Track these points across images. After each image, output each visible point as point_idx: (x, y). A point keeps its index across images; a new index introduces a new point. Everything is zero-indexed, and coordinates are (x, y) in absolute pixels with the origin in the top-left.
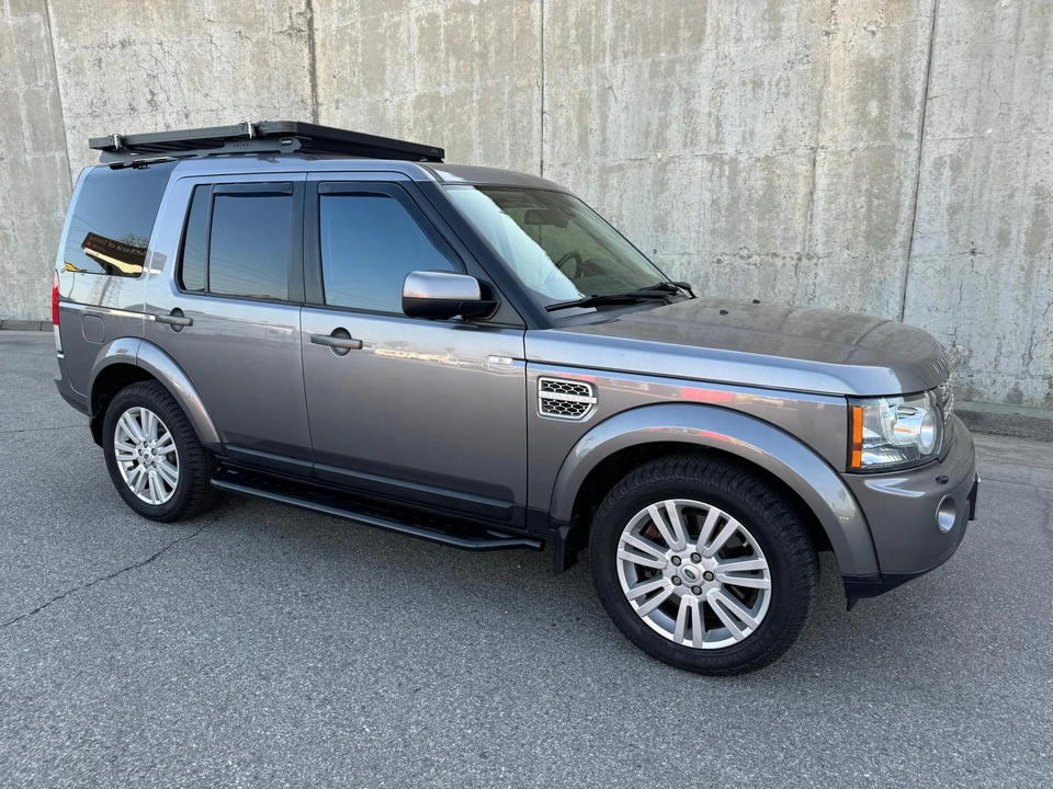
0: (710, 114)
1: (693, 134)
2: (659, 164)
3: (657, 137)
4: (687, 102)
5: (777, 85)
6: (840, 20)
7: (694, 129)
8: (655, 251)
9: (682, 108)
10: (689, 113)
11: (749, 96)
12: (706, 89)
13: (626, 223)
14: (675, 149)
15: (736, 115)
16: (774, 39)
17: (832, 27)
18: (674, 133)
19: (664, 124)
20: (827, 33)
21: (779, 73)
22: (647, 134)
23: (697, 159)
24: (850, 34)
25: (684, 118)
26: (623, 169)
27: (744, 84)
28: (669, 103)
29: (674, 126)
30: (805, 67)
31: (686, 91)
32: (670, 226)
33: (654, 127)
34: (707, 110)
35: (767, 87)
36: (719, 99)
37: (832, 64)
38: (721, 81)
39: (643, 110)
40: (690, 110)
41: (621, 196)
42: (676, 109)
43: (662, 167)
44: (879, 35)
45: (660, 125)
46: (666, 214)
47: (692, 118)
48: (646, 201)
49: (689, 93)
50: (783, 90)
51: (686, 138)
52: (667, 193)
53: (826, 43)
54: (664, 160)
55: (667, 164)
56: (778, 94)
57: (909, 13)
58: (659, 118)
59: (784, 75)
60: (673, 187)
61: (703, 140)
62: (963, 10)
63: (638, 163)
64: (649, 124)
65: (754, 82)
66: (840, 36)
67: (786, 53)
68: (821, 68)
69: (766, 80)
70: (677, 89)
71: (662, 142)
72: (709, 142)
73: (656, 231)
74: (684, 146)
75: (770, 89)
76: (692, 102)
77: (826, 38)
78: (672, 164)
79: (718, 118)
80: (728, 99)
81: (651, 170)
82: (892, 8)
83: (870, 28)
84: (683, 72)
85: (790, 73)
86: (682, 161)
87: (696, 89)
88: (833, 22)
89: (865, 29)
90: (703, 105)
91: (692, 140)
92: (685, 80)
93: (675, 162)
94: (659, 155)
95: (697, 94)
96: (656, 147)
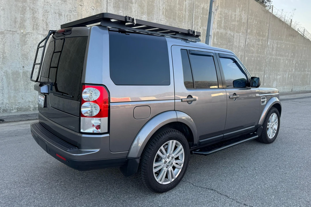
0: (43, 20)
1: (37, 26)
2: (22, 34)
3: (20, 24)
4: (33, 14)
5: (67, 16)
6: (84, 3)
7: (37, 24)
8: (23, 67)
9: (31, 16)
10: (34, 18)
11: (58, 17)
12: (41, 11)
13: (8, 55)
14: (29, 29)
15: (54, 23)
16: (65, 2)
17: (82, 4)
18: (28, 24)
19: (23, 20)
20: (81, 5)
21: (67, 13)
22: (15, 22)
23: (39, 35)
24: (87, 8)
25: (32, 19)
26: (4, 34)
27: (55, 13)
28: (25, 12)
29: (28, 21)
30: (75, 13)
31: (32, 10)
32: (29, 58)
33: (19, 20)
34: (42, 18)
35: (63, 16)
36: (46, 16)
37: (83, 14)
38: (47, 10)
39: (13, 13)
40: (34, 17)
41: (4, 44)
42: (28, 15)
43: (24, 35)
44: (95, 10)
45: (21, 20)
46: (28, 53)
47: (36, 20)
48: (17, 47)
49: (34, 11)
50: (69, 18)
51: (33, 27)
52: (27, 45)
53: (81, 8)
54: (24, 33)
55: (26, 35)
56: (68, 19)
57: (101, 7)
58: (21, 17)
59: (69, 14)
60: (29, 44)
61: (41, 29)
62: (113, 10)
63: (12, 32)
64: (16, 18)
65: (59, 13)
66: (85, 7)
67: (69, 8)
68: (80, 15)
69: (63, 14)
70: (28, 8)
71: (22, 26)
72: (44, 30)
73: (23, 59)
74: (33, 29)
75: (64, 17)
76: (36, 15)
77: (80, 6)
78: (28, 35)
79: (46, 22)
80: (50, 17)
81: (18, 36)
82: (97, 4)
83: (92, 8)
84: (30, 3)
85: (71, 14)
86: (32, 35)
87: (37, 10)
88: (82, 3)
89: (91, 7)
90: (40, 16)
91: (36, 29)
92: (32, 6)
93: (29, 35)
94: (22, 31)
95: (37, 12)
96: (20, 28)
